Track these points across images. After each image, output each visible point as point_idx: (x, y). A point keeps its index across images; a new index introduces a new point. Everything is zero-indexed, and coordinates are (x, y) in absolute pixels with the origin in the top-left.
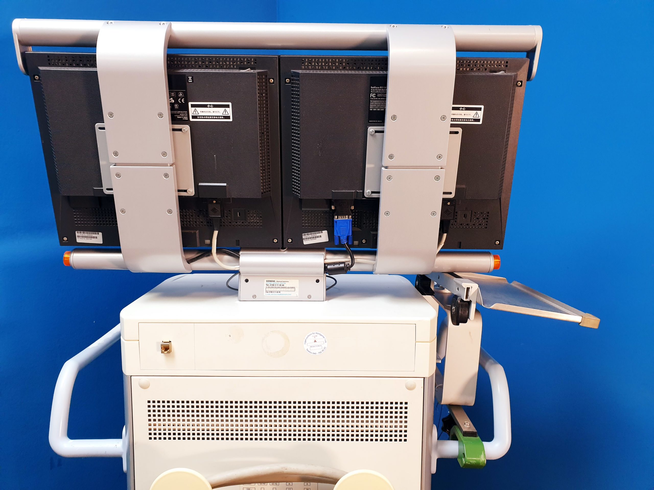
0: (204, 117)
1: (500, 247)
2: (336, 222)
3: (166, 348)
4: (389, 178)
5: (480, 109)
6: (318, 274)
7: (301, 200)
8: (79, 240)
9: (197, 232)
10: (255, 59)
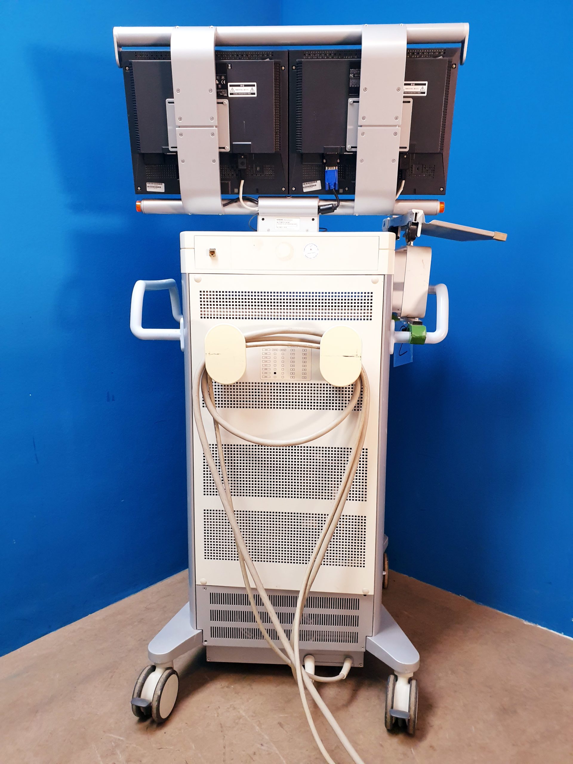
0: (238, 94)
1: (443, 193)
2: (327, 172)
3: (212, 253)
4: (363, 134)
5: (425, 84)
6: (313, 214)
7: (302, 154)
8: (148, 190)
9: (230, 183)
10: (273, 52)
